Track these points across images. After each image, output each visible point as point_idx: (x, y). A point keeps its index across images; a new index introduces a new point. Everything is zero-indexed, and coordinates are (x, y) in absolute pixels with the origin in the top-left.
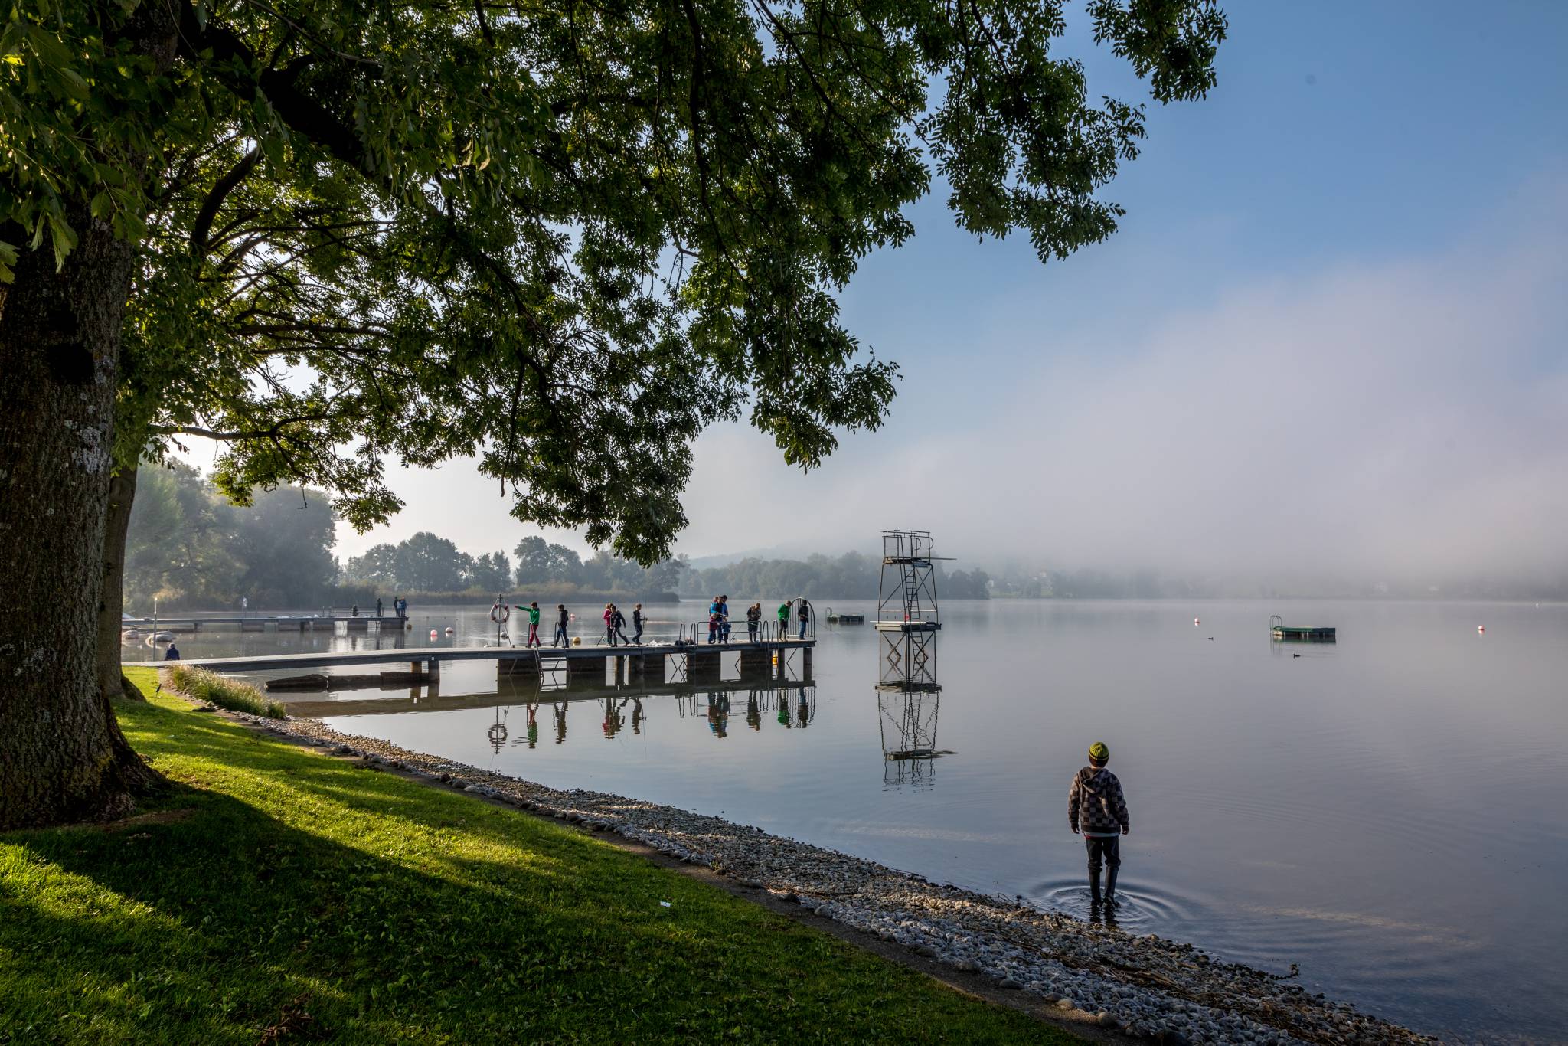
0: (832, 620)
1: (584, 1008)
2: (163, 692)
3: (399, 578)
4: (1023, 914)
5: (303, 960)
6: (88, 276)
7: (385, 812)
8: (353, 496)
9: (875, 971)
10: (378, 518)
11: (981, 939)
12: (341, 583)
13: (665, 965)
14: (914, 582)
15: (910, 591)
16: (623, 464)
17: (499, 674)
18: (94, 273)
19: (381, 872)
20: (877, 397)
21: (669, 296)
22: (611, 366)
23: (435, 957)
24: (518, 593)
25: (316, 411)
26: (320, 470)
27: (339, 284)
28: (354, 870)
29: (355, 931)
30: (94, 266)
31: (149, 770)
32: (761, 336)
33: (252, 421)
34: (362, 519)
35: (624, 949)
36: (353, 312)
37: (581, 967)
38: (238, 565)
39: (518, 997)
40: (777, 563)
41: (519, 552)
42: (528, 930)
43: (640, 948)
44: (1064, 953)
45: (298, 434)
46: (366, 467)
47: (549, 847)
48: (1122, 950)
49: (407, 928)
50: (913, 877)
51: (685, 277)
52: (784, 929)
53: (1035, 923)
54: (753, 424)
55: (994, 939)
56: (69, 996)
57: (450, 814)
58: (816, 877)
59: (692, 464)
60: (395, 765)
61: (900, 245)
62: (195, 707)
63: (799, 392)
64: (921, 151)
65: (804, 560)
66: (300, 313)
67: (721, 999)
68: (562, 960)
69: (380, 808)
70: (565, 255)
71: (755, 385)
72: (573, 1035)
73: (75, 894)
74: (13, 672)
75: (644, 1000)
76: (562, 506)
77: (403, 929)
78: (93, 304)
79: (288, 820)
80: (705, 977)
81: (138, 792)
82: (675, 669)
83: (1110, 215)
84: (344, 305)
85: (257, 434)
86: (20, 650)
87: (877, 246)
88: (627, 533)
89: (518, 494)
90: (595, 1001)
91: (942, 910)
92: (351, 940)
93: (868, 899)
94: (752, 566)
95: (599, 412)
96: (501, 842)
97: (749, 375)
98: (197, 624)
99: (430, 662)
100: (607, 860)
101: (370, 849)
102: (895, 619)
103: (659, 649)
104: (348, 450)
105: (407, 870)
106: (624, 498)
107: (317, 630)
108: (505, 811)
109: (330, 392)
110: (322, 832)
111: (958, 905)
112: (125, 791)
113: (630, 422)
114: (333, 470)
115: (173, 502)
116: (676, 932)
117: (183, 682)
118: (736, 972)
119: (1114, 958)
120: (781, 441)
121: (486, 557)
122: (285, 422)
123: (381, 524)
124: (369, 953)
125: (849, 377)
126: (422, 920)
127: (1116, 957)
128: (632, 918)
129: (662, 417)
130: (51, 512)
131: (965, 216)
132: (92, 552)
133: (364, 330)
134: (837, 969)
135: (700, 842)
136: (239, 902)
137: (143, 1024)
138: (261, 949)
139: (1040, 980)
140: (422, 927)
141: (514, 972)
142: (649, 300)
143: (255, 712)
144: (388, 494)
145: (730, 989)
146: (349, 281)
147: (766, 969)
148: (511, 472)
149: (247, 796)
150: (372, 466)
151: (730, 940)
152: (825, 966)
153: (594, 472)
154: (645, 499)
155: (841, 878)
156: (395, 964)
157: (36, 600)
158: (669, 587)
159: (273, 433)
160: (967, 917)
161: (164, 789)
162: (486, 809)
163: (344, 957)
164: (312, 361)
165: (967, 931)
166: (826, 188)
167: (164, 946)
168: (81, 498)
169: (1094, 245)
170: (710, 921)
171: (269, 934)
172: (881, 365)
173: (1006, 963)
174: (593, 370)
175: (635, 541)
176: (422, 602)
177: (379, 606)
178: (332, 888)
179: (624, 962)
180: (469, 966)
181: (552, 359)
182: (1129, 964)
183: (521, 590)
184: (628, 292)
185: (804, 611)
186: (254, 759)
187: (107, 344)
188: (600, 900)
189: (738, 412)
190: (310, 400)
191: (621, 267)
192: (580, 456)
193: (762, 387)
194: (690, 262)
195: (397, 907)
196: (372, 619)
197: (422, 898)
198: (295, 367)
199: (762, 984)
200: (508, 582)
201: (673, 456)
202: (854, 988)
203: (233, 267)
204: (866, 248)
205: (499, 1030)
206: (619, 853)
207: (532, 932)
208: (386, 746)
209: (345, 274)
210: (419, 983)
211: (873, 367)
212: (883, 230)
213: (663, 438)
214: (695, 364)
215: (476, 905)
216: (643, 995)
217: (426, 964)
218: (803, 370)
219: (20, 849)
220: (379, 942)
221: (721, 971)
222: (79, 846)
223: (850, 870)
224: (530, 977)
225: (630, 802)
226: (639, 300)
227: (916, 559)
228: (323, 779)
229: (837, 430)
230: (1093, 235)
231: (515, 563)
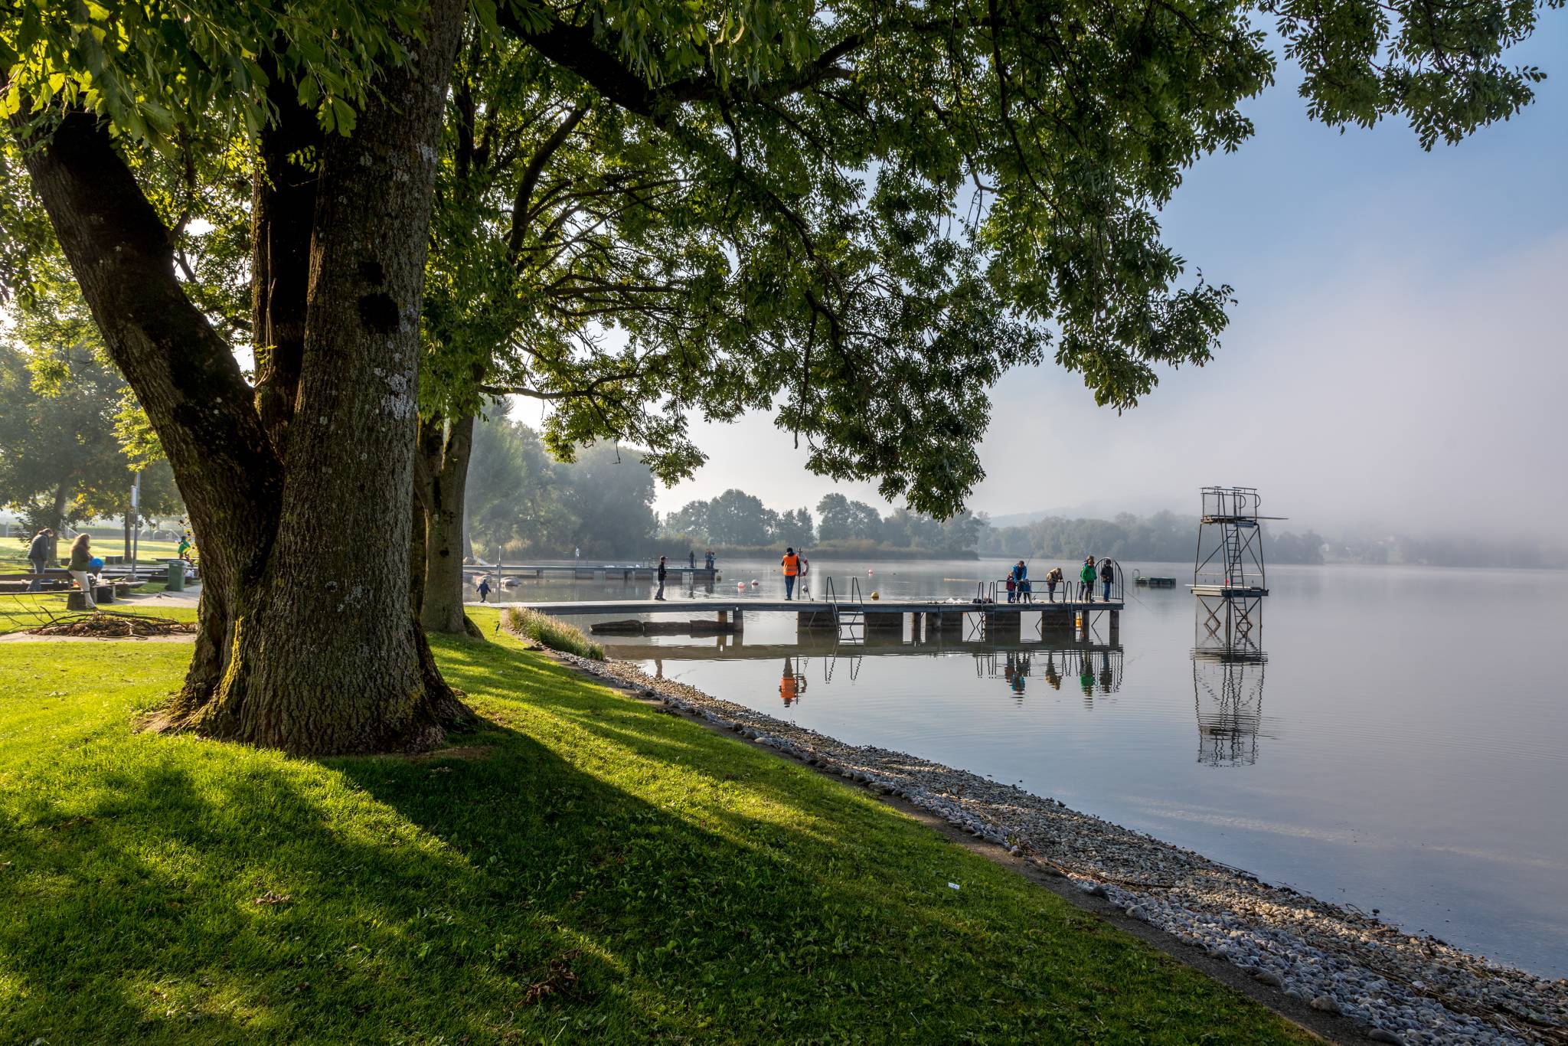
0: (1141, 583)
1: (858, 1002)
2: (502, 631)
3: (712, 532)
4: (1382, 934)
5: (577, 912)
6: (391, 227)
7: (672, 760)
8: (661, 451)
9: (1203, 995)
10: (684, 473)
11: (1331, 961)
12: (661, 536)
13: (951, 961)
14: (1237, 542)
15: (1232, 553)
16: (917, 413)
17: (799, 626)
18: (397, 223)
19: (661, 824)
20: (1205, 327)
21: (967, 237)
22: (906, 310)
23: (706, 923)
24: (819, 548)
25: (627, 370)
26: (632, 426)
27: (648, 247)
28: (634, 820)
29: (630, 885)
30: (396, 217)
31: (461, 705)
32: (1068, 263)
33: (572, 381)
34: (669, 474)
35: (905, 936)
36: (659, 274)
37: (857, 951)
38: (573, 518)
39: (786, 980)
40: (1081, 522)
41: (821, 508)
42: (804, 901)
43: (924, 936)
44: (1443, 991)
45: (612, 392)
46: (672, 422)
47: (833, 810)
48: (1522, 995)
49: (681, 887)
50: (1239, 875)
51: (984, 215)
52: (1090, 929)
53: (1400, 947)
54: (1059, 362)
55: (1348, 963)
56: (360, 926)
57: (736, 766)
58: (1126, 863)
59: (990, 413)
60: (692, 711)
61: (1235, 149)
62: (527, 646)
63: (1111, 326)
64: (1265, 34)
65: (1112, 520)
66: (613, 277)
67: (1014, 1011)
68: (837, 942)
69: (668, 755)
70: (860, 201)
71: (1060, 319)
72: (844, 1035)
73: (380, 822)
74: (336, 607)
75: (926, 1001)
76: (856, 459)
77: (677, 888)
78: (397, 255)
79: (578, 763)
80: (996, 980)
81: (449, 725)
82: (973, 627)
83: (1524, 81)
84: (651, 267)
85: (576, 393)
86: (342, 589)
87: (1207, 152)
88: (920, 486)
89: (813, 448)
90: (870, 995)
91: (1279, 918)
92: (625, 895)
93: (1187, 896)
94: (1054, 525)
95: (892, 360)
96: (783, 801)
97: (1054, 308)
98: (539, 570)
99: (735, 612)
100: (893, 828)
101: (653, 799)
102: (1215, 583)
103: (957, 606)
104: (654, 408)
105: (686, 824)
106: (917, 448)
107: (638, 579)
108: (793, 766)
109: (640, 352)
110: (608, 778)
111: (1299, 915)
112: (434, 725)
113: (925, 369)
114: (643, 426)
115: (519, 461)
116: (963, 922)
117: (519, 622)
118: (1032, 978)
119: (1512, 1004)
120: (1090, 381)
121: (790, 514)
122: (601, 381)
123: (686, 478)
124: (641, 911)
125: (1171, 305)
126: (696, 880)
127: (1515, 1003)
128: (916, 899)
129: (959, 363)
130: (364, 456)
131: (1321, 105)
132: (402, 496)
133: (667, 289)
134: (1154, 987)
135: (996, 813)
136: (523, 843)
137: (419, 964)
138: (538, 896)
139: (1418, 1029)
140: (695, 888)
141: (785, 950)
142: (946, 242)
143: (578, 653)
144: (693, 448)
145: (1026, 999)
146: (657, 244)
147: (1069, 979)
148: (806, 424)
149: (543, 736)
150: (677, 421)
151: (1027, 937)
152: (1143, 983)
153: (887, 423)
154: (939, 450)
155: (1155, 867)
156: (665, 926)
157: (354, 540)
158: (968, 545)
159: (590, 392)
160: (1311, 930)
161: (471, 725)
162: (773, 764)
163: (616, 912)
164: (624, 323)
165: (1314, 950)
166: (1147, 90)
167: (451, 883)
168: (390, 442)
169: (1498, 124)
170: (1004, 911)
171: (548, 881)
172: (1211, 289)
173: (1369, 999)
174: (886, 316)
175: (928, 494)
176: (731, 555)
177: (692, 558)
178: (612, 836)
179: (905, 950)
180: (739, 937)
181: (845, 307)
182: (1534, 1015)
183: (823, 546)
184: (924, 235)
185: (1108, 573)
186: (568, 698)
187: (410, 294)
188: (882, 875)
189: (1040, 355)
190: (623, 361)
191: (917, 210)
192: (873, 404)
193: (1068, 322)
194: (990, 199)
195: (673, 863)
196: (686, 570)
197: (699, 856)
198: (610, 330)
199: (1063, 996)
200: (812, 538)
201: (970, 405)
202: (1177, 1015)
203: (555, 235)
204: (1193, 156)
205: (764, 1018)
206: (907, 822)
207: (808, 905)
208: (690, 691)
209: (652, 238)
210: (687, 950)
211: (1201, 292)
212: (1214, 132)
213: (959, 383)
214: (993, 305)
215: (752, 869)
216: (924, 995)
217: (696, 930)
218: (1115, 301)
219: (339, 775)
220: (652, 900)
221: (1015, 975)
222: (388, 775)
223: (1165, 859)
224: (802, 957)
225: (922, 763)
226: (936, 243)
227: (1240, 519)
228: (624, 722)
229: (1157, 366)
230: (1500, 110)
231: (817, 520)
